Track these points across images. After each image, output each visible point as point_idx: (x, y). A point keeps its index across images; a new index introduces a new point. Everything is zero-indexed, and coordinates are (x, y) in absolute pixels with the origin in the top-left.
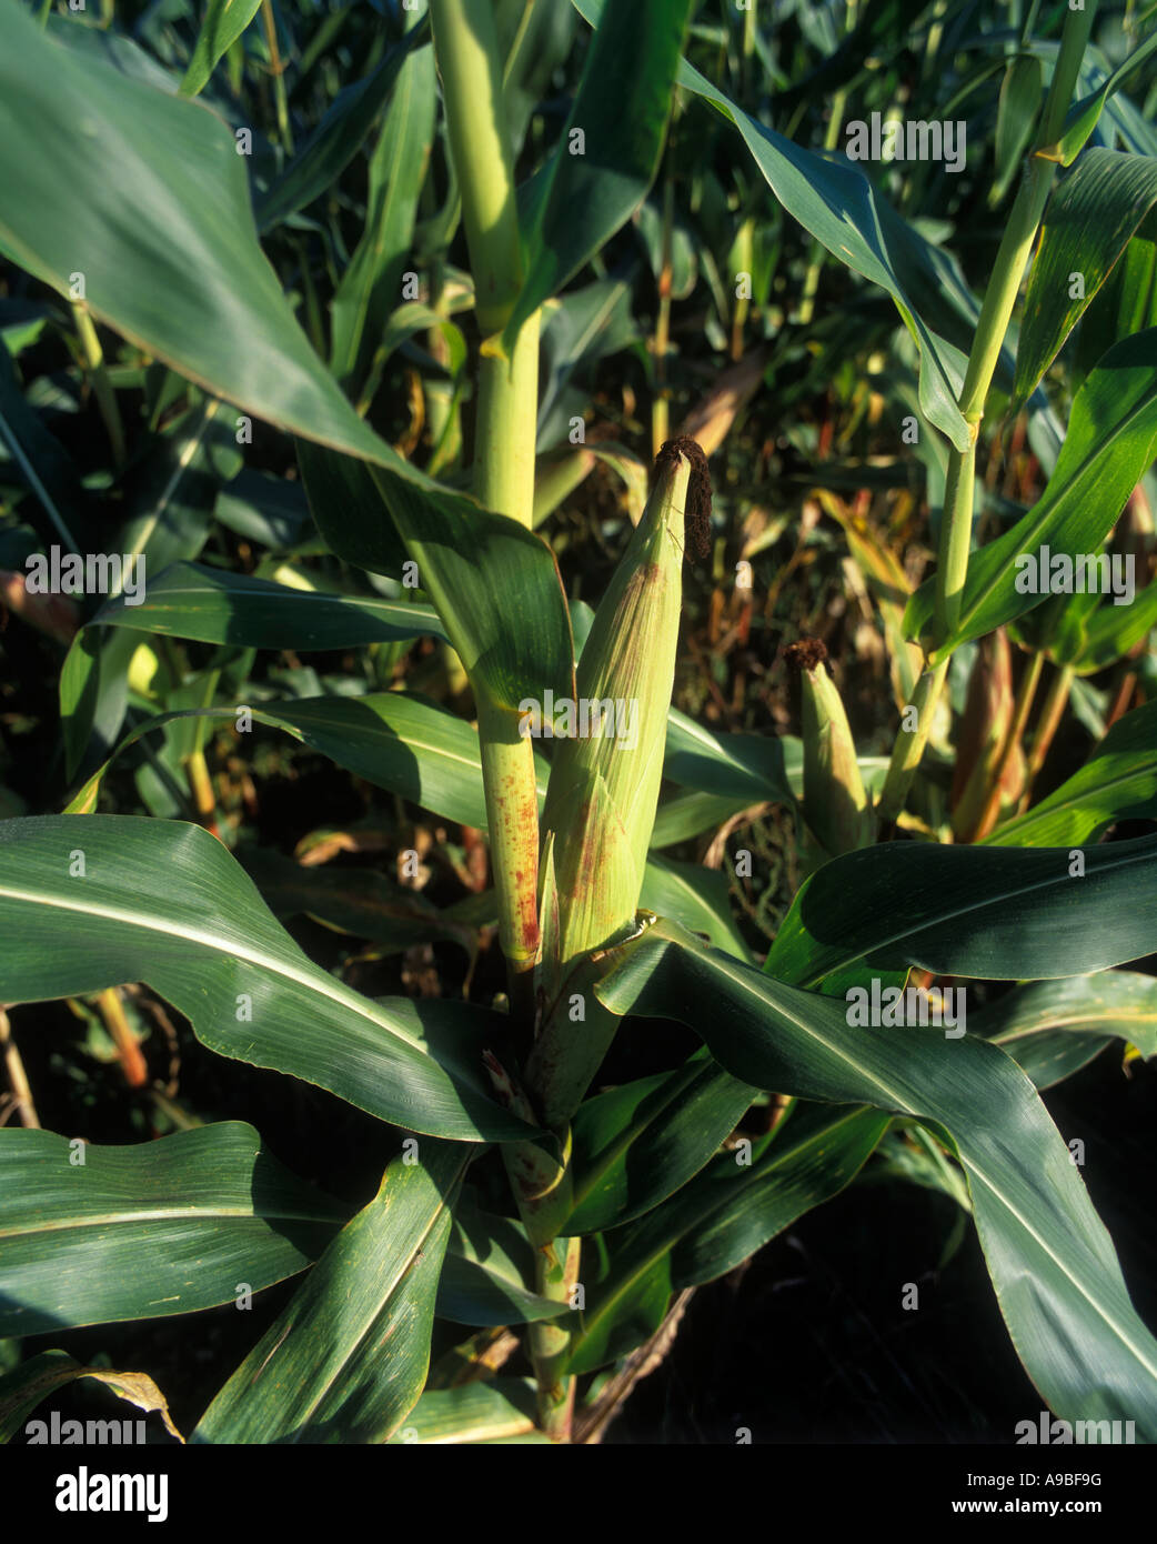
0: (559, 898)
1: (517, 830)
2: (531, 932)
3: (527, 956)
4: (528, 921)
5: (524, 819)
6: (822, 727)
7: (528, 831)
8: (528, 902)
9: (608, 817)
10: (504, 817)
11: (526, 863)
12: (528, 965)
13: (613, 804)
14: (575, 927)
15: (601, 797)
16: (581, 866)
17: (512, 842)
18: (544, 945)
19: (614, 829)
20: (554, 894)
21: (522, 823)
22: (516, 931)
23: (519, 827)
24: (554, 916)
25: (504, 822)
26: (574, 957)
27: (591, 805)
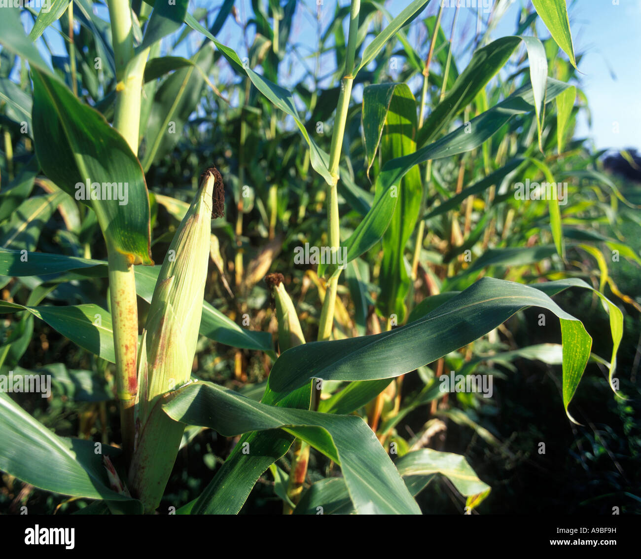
0: (148, 366)
1: (125, 319)
2: (133, 382)
3: (131, 398)
4: (131, 375)
5: (129, 314)
6: (284, 314)
7: (131, 321)
8: (131, 364)
9: (173, 323)
10: (119, 313)
11: (130, 340)
12: (130, 404)
13: (176, 317)
14: (155, 380)
15: (170, 313)
16: (159, 348)
17: (123, 327)
18: (140, 392)
19: (176, 330)
20: (146, 364)
21: (128, 317)
22: (124, 381)
23: (127, 318)
24: (145, 376)
25: (119, 315)
26: (155, 398)
27: (165, 318)
